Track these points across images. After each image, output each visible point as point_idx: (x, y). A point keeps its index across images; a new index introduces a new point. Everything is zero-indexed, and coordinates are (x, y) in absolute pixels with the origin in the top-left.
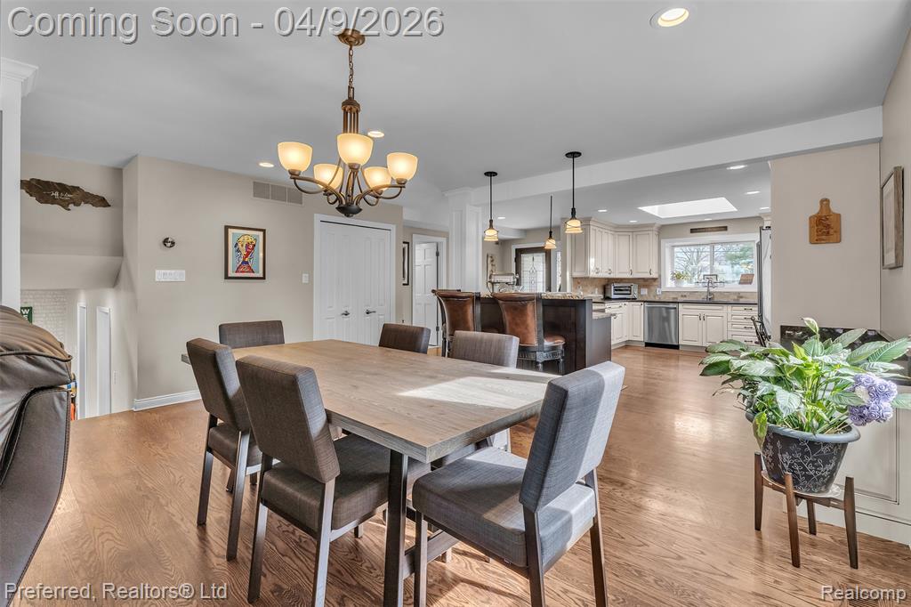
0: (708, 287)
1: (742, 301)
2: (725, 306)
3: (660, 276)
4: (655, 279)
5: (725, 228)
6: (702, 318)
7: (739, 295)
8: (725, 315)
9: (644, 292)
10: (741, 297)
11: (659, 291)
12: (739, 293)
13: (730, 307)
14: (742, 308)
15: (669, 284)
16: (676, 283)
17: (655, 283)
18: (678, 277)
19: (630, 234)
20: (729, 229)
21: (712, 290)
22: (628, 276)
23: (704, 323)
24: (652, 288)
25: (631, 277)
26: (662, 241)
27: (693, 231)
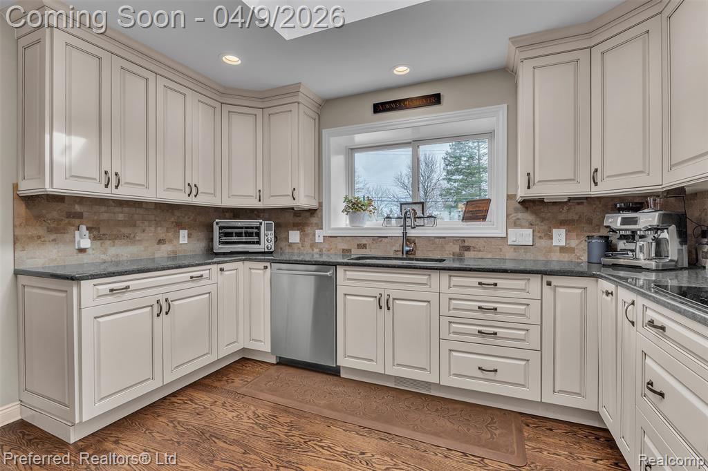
0: (405, 226)
1: (470, 259)
2: (435, 276)
3: (320, 204)
4: (312, 212)
5: (436, 99)
6: (384, 304)
7: (465, 245)
8: (433, 298)
9: (294, 236)
10: (468, 249)
11: (319, 236)
12: (463, 240)
13: (445, 277)
14: (473, 280)
15: (338, 221)
16: (352, 221)
17: (314, 220)
18: (355, 207)
19: (259, 112)
20: (444, 100)
21: (412, 233)
22: (253, 203)
23: (389, 314)
24: (308, 230)
25: (260, 205)
26: (325, 132)
27: (379, 108)
